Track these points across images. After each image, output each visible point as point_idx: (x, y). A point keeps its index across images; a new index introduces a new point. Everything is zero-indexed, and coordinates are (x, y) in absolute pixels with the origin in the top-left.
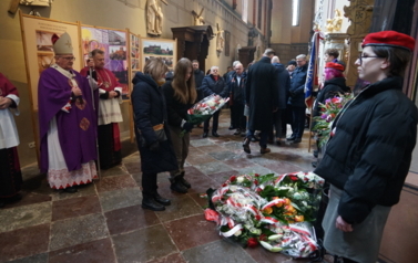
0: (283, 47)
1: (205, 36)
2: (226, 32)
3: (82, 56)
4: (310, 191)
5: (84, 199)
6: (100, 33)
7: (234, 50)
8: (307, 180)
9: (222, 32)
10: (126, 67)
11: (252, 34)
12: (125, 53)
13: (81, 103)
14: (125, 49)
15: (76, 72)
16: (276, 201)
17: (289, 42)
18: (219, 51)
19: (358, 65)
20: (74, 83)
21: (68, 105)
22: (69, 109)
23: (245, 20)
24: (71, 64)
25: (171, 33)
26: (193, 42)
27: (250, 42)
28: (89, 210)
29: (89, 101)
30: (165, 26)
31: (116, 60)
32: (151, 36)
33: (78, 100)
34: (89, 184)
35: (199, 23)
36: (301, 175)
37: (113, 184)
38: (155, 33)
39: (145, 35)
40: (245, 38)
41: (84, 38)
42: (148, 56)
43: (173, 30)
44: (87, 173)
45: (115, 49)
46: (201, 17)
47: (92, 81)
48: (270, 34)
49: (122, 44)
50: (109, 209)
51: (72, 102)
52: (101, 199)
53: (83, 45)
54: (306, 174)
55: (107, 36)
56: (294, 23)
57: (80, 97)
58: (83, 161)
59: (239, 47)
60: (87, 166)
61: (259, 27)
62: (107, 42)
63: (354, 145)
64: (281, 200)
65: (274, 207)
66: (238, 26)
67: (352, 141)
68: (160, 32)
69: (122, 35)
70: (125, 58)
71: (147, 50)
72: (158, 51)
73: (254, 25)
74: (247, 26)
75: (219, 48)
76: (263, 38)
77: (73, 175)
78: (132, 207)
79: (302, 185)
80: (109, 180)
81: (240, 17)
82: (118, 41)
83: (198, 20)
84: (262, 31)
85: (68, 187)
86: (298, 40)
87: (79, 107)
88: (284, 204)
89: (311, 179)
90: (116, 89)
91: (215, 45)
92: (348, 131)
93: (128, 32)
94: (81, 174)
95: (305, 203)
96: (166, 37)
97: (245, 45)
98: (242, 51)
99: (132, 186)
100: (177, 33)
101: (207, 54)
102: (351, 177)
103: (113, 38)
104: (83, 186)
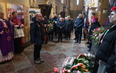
0: (74, 12)
1: (50, 7)
2: (56, 6)
3: (7, 14)
4: (89, 60)
5: (8, 66)
6: (14, 6)
7: (59, 12)
8: (88, 56)
9: (55, 6)
10: (23, 18)
11: (64, 7)
12: (23, 13)
13: (8, 31)
14: (23, 11)
15: (5, 20)
16: (79, 64)
17: (76, 10)
18: (54, 13)
19: (109, 18)
20: (5, 23)
21: (3, 32)
22: (3, 33)
23: (62, 3)
24: (3, 16)
25: (38, 6)
26: (46, 9)
27: (64, 10)
28: (11, 70)
29: (11, 30)
30: (36, 4)
31: (20, 15)
32: (31, 7)
33: (6, 30)
34: (11, 60)
35: (47, 3)
36: (85, 55)
37: (19, 60)
38: (33, 6)
39: (29, 7)
40: (62, 9)
41: (8, 7)
42: (31, 14)
43: (39, 5)
44: (10, 56)
45: (19, 11)
46: (48, 1)
47: (11, 23)
48: (70, 7)
49: (21, 10)
50: (18, 69)
51: (4, 31)
52: (15, 65)
53: (7, 10)
54: (87, 54)
55: (16, 7)
56: (78, 4)
57: (7, 29)
58: (8, 52)
59: (60, 11)
60: (10, 54)
61: (67, 5)
62: (16, 9)
63: (110, 46)
64: (80, 64)
65: (78, 67)
66: (60, 4)
67: (109, 45)
68: (35, 6)
69: (22, 7)
70: (23, 15)
71: (30, 12)
72: (34, 12)
73: (65, 4)
74: (62, 4)
75: (54, 12)
76: (68, 9)
77: (5, 57)
78: (27, 68)
79: (86, 58)
80: (18, 58)
81: (61, 2)
82: (20, 9)
83: (47, 2)
84: (67, 6)
85: (3, 62)
86: (79, 9)
87: (7, 32)
88: (81, 65)
89: (89, 56)
90: (22, 25)
91: (53, 11)
92: (107, 41)
93: (24, 6)
94: (7, 57)
95: (88, 65)
96: (37, 8)
97: (62, 11)
98: (61, 13)
99: (27, 60)
100: (40, 6)
101: (50, 14)
102: (110, 58)
103: (18, 8)
104: (8, 61)
